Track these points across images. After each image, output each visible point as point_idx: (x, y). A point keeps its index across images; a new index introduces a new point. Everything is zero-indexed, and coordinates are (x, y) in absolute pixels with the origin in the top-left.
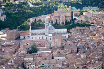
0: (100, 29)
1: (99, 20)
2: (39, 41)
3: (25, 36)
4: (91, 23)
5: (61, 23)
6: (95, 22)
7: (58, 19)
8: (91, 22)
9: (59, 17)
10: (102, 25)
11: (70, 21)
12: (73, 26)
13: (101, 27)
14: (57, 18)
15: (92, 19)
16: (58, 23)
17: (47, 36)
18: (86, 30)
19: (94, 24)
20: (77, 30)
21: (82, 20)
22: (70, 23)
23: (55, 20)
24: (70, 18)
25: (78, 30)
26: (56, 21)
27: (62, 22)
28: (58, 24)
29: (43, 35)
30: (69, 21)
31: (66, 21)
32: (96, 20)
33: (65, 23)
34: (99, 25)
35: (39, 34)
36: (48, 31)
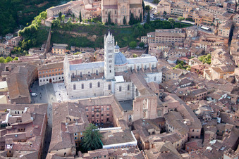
0: (210, 33)
1: (204, 13)
2: (96, 104)
3: (52, 78)
4: (187, 20)
5: (120, 21)
6: (195, 16)
7: (113, 11)
8: (185, 16)
9: (115, 6)
10: (212, 25)
11: (141, 16)
12: (148, 28)
13: (210, 30)
14: (111, 10)
15: (189, 10)
16: (113, 21)
17: (110, 80)
18: (178, 39)
19: (194, 21)
20: (159, 38)
21: (165, 13)
22: (141, 21)
23: (107, 15)
24: (140, 8)
25: (162, 38)
26: (109, 16)
27: (122, 18)
28: (113, 24)
29: (100, 77)
30: (138, 15)
31: (132, 15)
32: (197, 12)
33: (128, 20)
34: (205, 24)
35: (90, 77)
36: (113, 69)
